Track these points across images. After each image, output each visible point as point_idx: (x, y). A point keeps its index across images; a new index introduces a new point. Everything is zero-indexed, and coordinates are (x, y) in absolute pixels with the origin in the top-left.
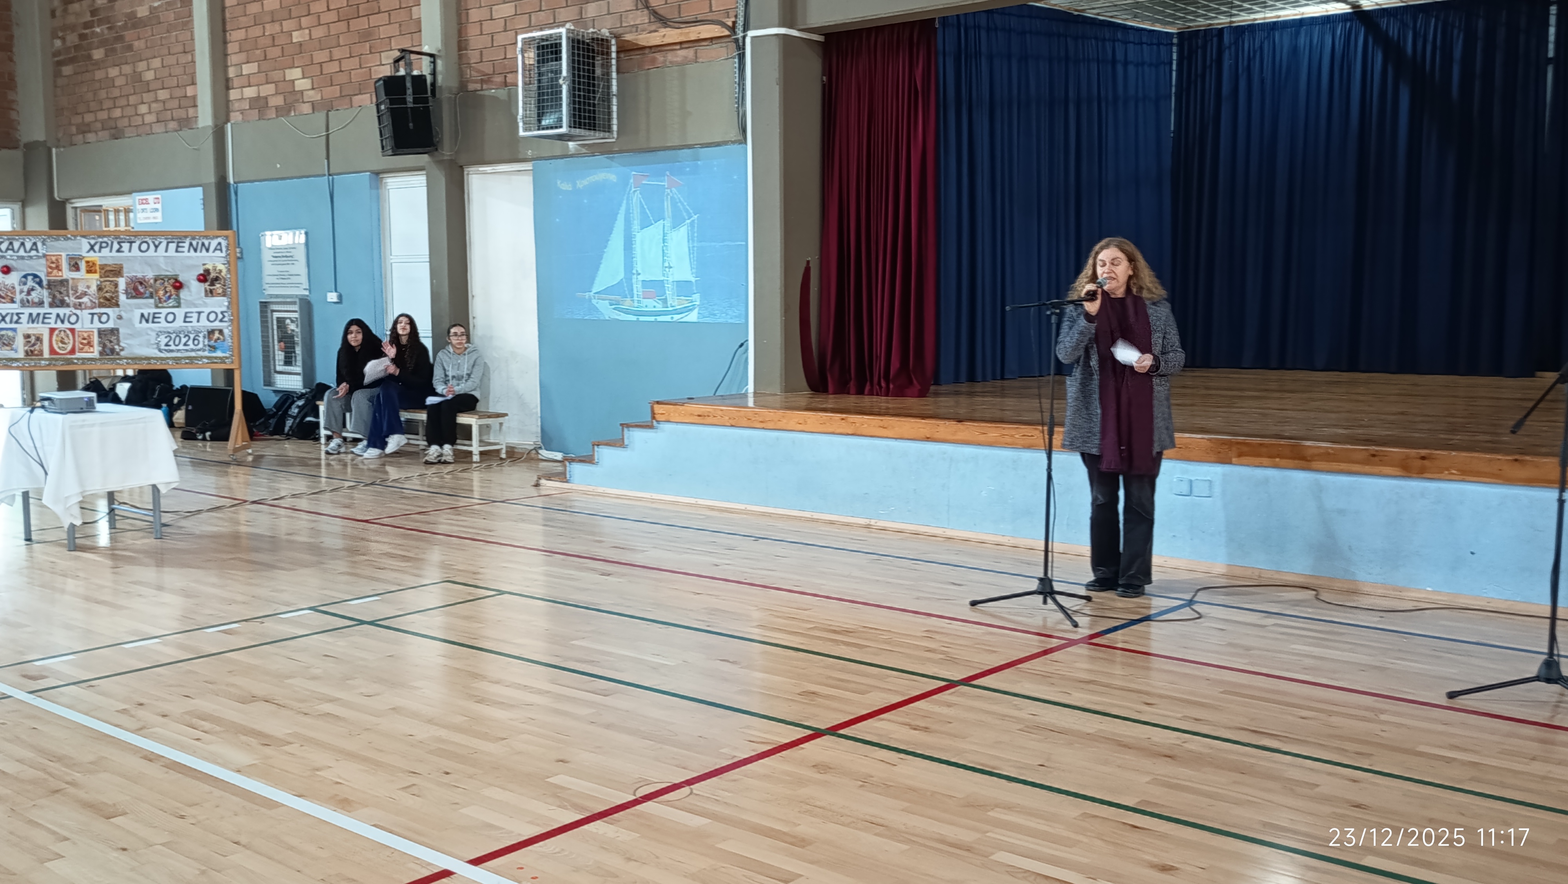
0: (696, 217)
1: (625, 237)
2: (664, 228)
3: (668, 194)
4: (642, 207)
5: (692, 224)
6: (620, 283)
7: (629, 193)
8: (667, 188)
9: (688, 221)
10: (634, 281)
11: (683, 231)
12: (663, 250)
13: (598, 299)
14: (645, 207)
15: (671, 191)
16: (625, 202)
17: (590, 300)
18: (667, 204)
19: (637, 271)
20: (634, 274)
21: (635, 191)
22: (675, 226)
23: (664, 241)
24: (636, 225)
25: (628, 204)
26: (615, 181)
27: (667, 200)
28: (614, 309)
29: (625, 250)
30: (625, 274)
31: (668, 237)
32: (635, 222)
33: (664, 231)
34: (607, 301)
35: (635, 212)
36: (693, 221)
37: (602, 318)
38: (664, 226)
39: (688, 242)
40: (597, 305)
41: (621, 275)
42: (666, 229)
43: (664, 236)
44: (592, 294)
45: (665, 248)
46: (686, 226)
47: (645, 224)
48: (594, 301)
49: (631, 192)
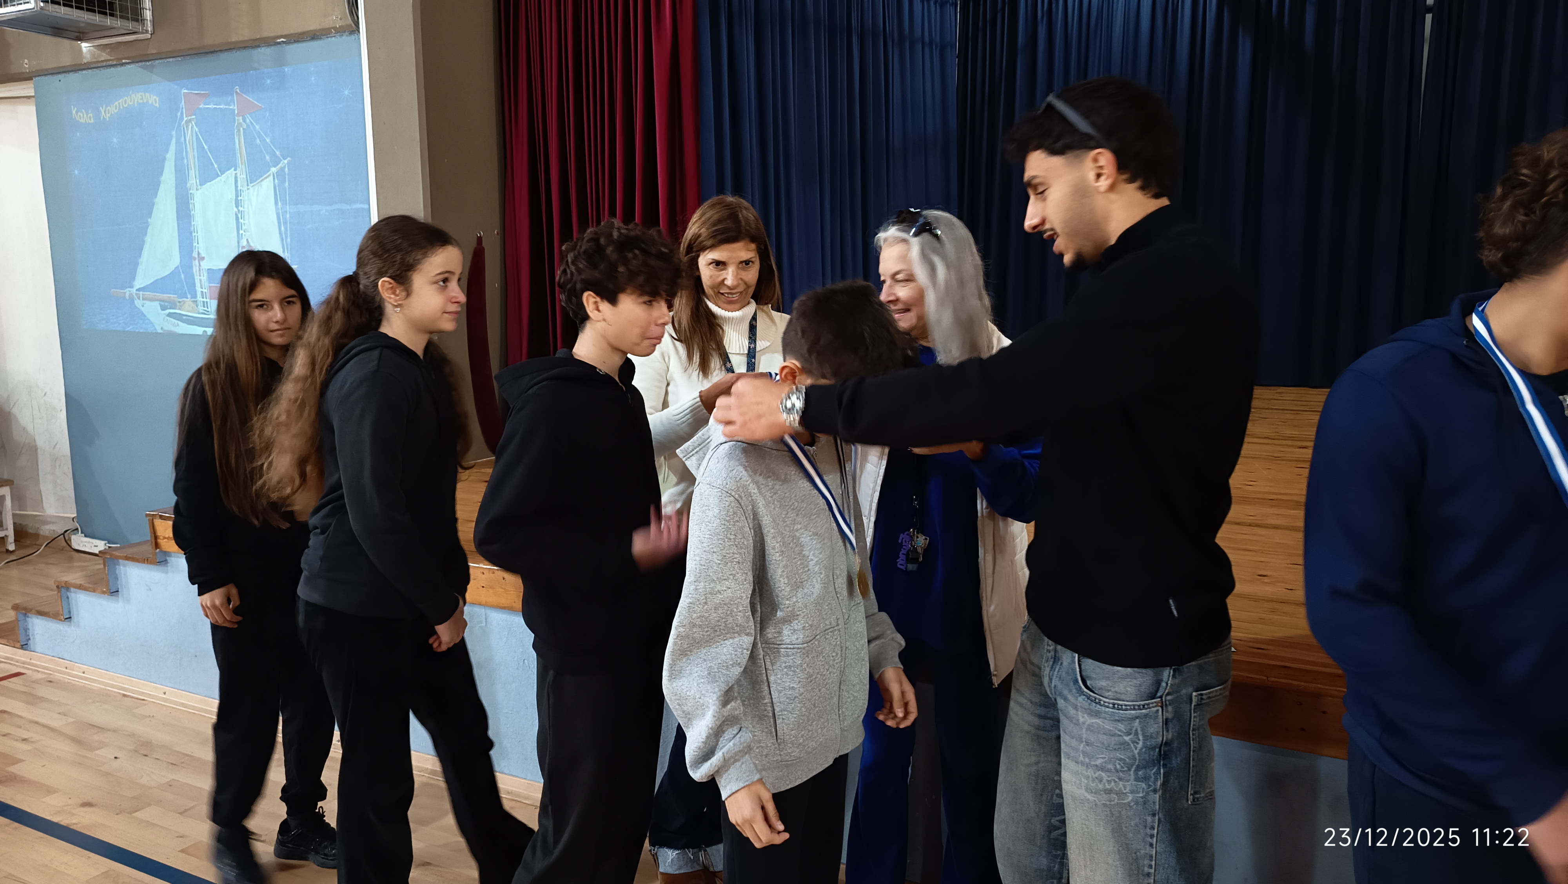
0: (286, 161)
1: (176, 199)
2: (236, 181)
3: (240, 125)
4: (200, 147)
5: (280, 175)
6: (175, 273)
7: (179, 125)
8: (238, 115)
9: (274, 170)
10: (195, 269)
11: (267, 186)
12: (237, 219)
13: (143, 299)
14: (206, 147)
15: (244, 121)
16: (174, 140)
17: (132, 300)
18: (239, 142)
19: (199, 254)
20: (195, 259)
21: (187, 122)
22: (254, 177)
23: (238, 204)
24: (193, 179)
25: (178, 142)
26: (157, 105)
27: (239, 135)
28: (170, 315)
29: (178, 219)
30: (181, 260)
31: (244, 197)
32: (192, 173)
33: (236, 187)
34: (157, 303)
35: (190, 156)
36: (282, 169)
37: (151, 330)
38: (236, 178)
39: (276, 203)
40: (142, 309)
41: (175, 261)
42: (239, 184)
43: (237, 196)
44: (134, 290)
45: (240, 216)
46: (272, 177)
47: (207, 176)
48: (138, 303)
49: (184, 122)
